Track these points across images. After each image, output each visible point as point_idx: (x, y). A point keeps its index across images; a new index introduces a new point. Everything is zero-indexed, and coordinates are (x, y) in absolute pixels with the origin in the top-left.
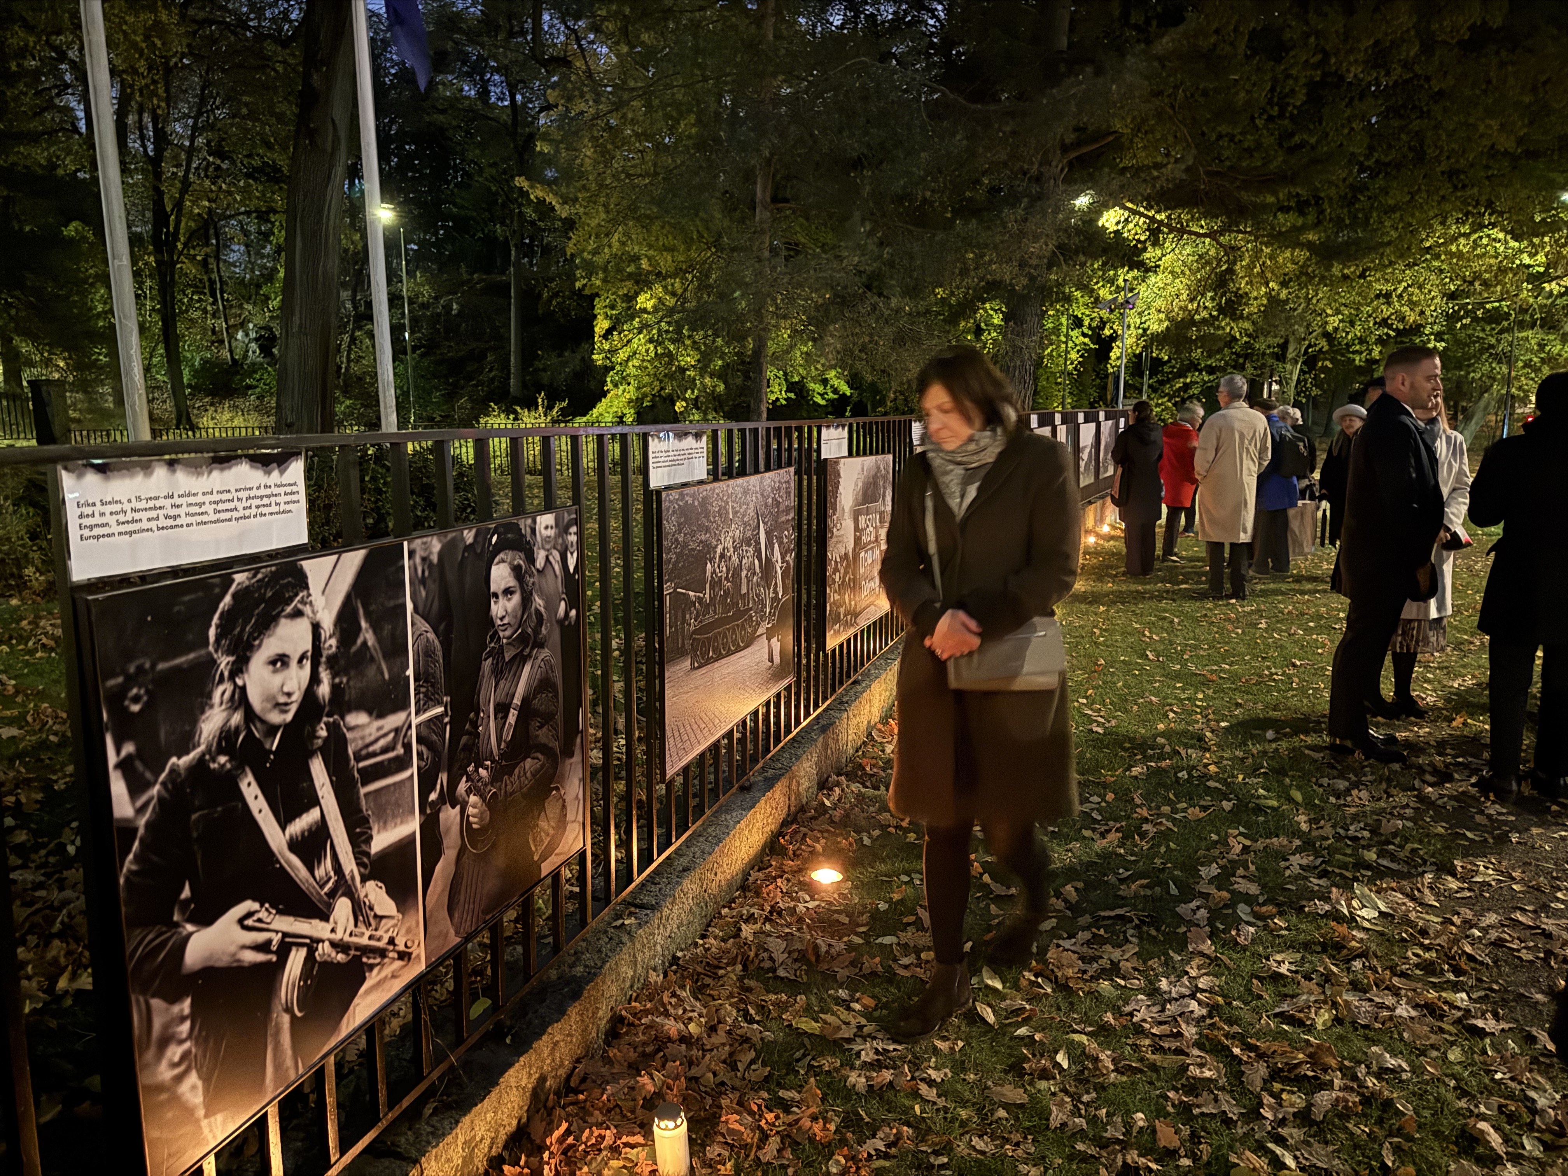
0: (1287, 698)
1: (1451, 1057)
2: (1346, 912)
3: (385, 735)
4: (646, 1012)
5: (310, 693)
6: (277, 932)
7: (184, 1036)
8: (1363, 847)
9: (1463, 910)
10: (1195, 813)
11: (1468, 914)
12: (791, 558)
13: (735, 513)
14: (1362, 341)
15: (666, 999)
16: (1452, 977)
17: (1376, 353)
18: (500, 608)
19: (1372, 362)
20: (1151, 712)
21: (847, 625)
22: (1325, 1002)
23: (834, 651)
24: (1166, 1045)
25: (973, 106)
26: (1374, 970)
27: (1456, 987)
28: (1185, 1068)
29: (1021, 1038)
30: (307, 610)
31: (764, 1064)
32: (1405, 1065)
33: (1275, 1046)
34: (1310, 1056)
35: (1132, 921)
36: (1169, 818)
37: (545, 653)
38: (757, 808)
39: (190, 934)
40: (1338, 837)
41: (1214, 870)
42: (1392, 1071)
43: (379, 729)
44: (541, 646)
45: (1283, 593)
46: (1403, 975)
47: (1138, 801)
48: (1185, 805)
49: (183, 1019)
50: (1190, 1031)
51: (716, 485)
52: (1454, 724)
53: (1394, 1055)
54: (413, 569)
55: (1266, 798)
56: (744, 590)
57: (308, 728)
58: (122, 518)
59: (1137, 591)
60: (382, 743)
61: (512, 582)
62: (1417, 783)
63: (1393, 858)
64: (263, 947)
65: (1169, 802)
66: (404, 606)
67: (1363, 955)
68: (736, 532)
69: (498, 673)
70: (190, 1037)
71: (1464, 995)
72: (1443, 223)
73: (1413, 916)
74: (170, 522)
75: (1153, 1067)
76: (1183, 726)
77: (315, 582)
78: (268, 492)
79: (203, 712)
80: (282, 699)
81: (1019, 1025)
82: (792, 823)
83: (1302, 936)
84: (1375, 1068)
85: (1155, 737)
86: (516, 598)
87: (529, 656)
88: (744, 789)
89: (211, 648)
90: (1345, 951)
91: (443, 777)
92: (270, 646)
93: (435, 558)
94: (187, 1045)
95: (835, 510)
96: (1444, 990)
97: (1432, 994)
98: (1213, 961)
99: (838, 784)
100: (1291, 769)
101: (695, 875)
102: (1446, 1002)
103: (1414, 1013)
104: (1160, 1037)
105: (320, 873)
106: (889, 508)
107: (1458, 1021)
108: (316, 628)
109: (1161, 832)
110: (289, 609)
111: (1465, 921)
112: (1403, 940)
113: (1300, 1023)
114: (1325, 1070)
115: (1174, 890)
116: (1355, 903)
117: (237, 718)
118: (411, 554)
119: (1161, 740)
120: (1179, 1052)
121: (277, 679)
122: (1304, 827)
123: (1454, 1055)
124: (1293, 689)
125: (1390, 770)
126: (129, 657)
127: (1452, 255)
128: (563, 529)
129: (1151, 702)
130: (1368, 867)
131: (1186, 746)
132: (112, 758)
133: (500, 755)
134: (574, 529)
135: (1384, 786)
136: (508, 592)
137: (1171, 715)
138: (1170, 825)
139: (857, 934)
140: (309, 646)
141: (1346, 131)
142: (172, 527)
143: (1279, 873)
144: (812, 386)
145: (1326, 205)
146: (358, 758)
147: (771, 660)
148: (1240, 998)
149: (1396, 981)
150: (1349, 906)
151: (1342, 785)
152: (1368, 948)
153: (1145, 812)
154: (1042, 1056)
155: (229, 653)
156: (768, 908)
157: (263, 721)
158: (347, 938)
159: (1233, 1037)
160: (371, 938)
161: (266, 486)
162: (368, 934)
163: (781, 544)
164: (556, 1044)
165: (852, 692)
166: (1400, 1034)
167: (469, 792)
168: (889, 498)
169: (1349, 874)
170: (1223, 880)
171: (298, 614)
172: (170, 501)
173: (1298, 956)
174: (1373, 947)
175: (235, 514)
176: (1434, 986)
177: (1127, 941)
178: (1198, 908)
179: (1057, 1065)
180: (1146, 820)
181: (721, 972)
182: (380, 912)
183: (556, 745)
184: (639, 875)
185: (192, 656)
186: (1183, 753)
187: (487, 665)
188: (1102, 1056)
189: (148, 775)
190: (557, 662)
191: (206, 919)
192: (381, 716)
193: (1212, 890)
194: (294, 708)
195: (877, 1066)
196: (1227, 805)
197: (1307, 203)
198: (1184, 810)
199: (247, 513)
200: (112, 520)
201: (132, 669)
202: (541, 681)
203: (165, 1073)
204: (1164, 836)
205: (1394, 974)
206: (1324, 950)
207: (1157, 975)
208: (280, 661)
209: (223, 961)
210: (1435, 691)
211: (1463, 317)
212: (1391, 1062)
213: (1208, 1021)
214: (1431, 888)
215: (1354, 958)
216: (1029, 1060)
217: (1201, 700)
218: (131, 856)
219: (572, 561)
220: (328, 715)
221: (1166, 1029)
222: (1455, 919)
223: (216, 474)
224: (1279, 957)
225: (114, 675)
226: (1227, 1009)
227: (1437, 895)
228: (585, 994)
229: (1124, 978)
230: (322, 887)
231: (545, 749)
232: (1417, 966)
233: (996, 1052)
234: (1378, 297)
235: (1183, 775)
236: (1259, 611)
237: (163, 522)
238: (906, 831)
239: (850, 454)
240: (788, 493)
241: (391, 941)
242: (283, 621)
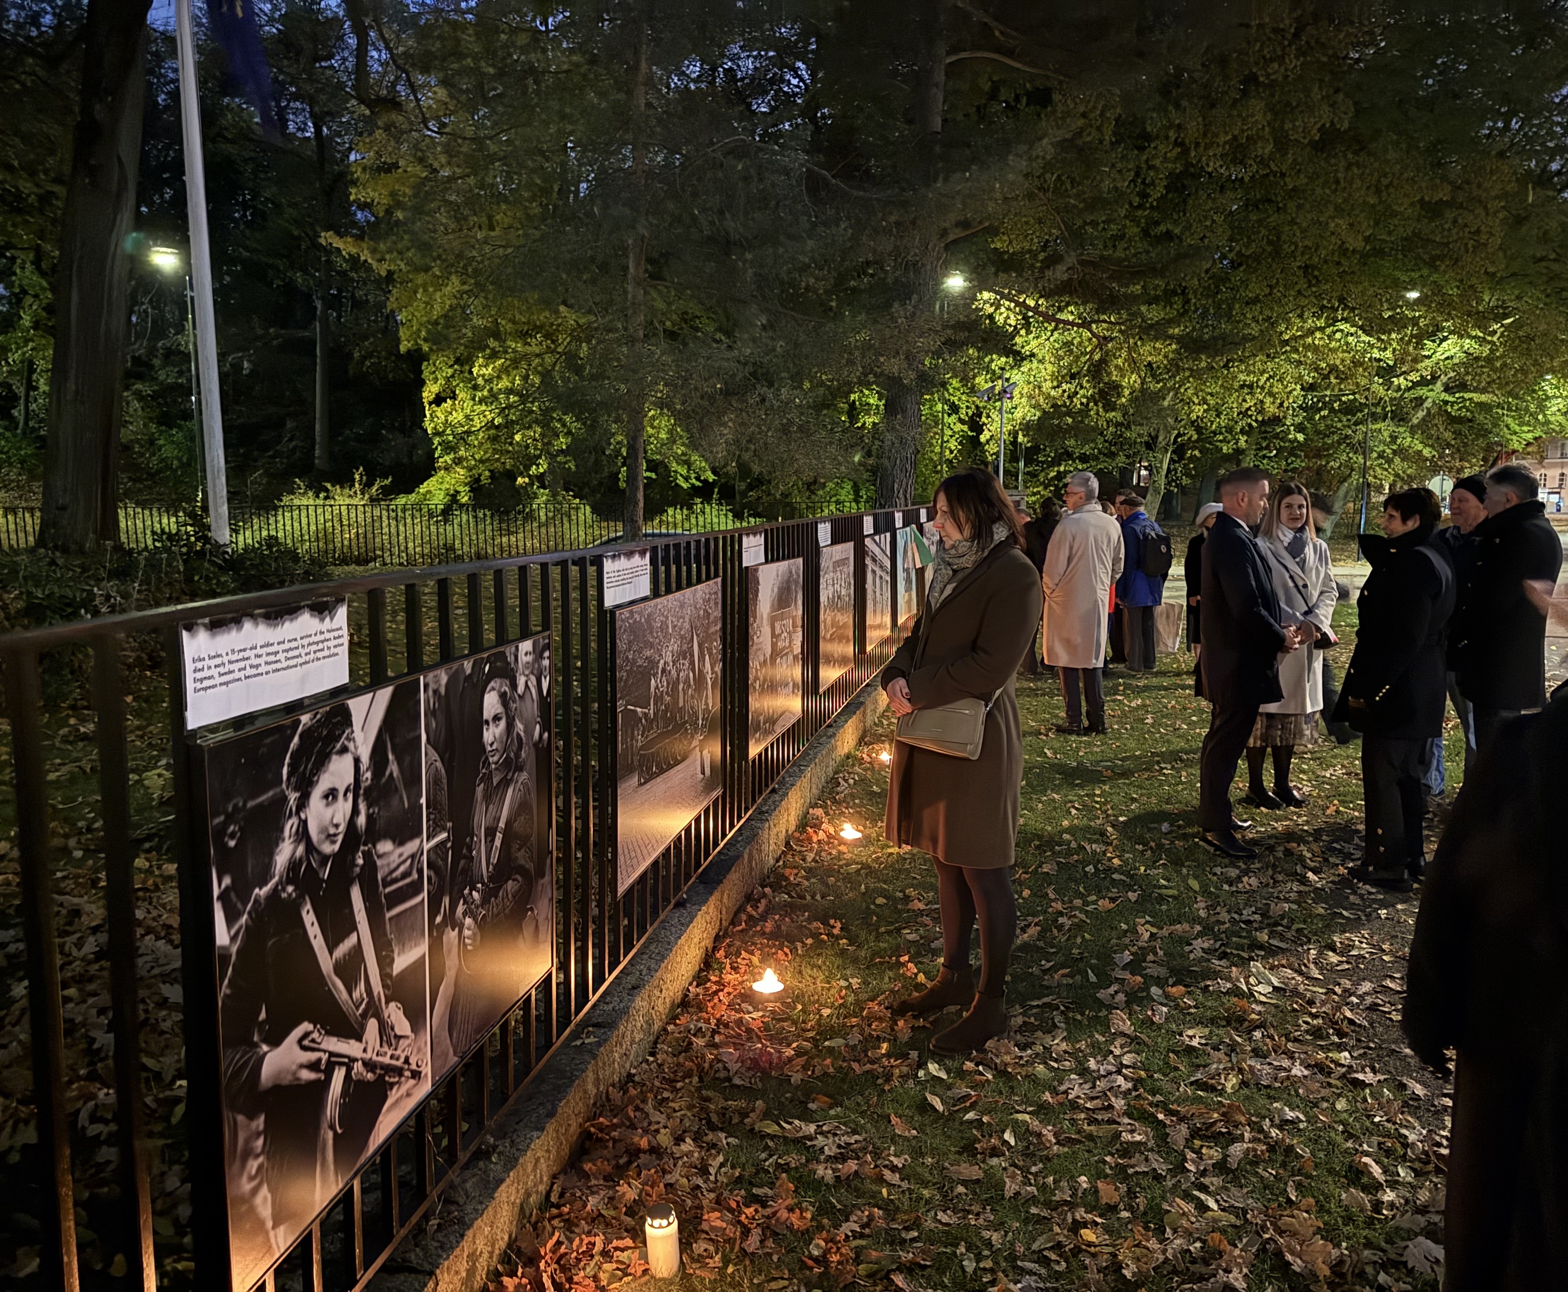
0: (1177, 792)
1: (1339, 1107)
2: (1244, 988)
3: (404, 861)
4: (614, 1127)
5: (351, 823)
6: (325, 1051)
7: (259, 1150)
8: (1256, 930)
9: (1342, 981)
10: (1104, 904)
11: (1347, 984)
12: (718, 668)
13: (674, 627)
14: (1230, 430)
15: (632, 1114)
16: (1336, 1039)
17: (1242, 443)
18: (492, 734)
19: (1239, 452)
20: (1055, 809)
21: (767, 733)
22: (1232, 1069)
23: (754, 761)
24: (1100, 1117)
25: (855, 193)
26: (1272, 1038)
27: (1340, 1048)
28: (1118, 1135)
29: (971, 1122)
30: (351, 746)
31: (733, 1167)
32: (1302, 1117)
33: (1194, 1109)
34: (1224, 1114)
35: (1058, 1008)
36: (1081, 910)
37: (524, 776)
38: (694, 924)
39: (265, 1054)
40: (1233, 921)
41: (1127, 956)
42: (1292, 1122)
43: (400, 855)
44: (520, 769)
45: (1166, 689)
46: (1296, 1040)
47: (1052, 896)
48: (1094, 898)
49: (258, 1134)
50: (1119, 1104)
51: (658, 600)
52: (1328, 812)
53: (1292, 1109)
54: (427, 701)
55: (1166, 887)
56: (681, 704)
57: (350, 857)
58: (222, 670)
59: (1030, 688)
60: (402, 869)
61: (500, 709)
62: (1299, 869)
63: (1282, 938)
64: (313, 1066)
65: (1081, 896)
66: (420, 736)
67: (1261, 1025)
68: (674, 646)
69: (488, 798)
70: (262, 1152)
71: (1346, 1054)
72: (1301, 316)
73: (1301, 988)
74: (254, 671)
75: (1090, 1137)
76: (1085, 821)
77: (357, 720)
78: (322, 637)
79: (277, 845)
80: (332, 831)
81: (966, 1110)
82: (724, 936)
83: (1209, 1013)
84: (1277, 1121)
85: (1061, 833)
86: (503, 724)
87: (511, 780)
88: (680, 904)
89: (284, 786)
90: (1246, 1024)
91: (446, 900)
92: (324, 783)
93: (443, 690)
94: (261, 1159)
95: (755, 617)
96: (1329, 1050)
97: (1321, 1055)
98: (1133, 1039)
99: (764, 895)
100: (1187, 860)
101: (645, 993)
102: (1332, 1061)
103: (1306, 1073)
104: (1093, 1110)
105: (356, 995)
106: (800, 612)
107: (1343, 1076)
108: (357, 761)
109: (1077, 925)
110: (338, 746)
111: (1345, 991)
112: (1295, 1010)
113: (1213, 1089)
114: (1236, 1127)
115: (1093, 978)
116: (1252, 980)
117: (301, 849)
118: (426, 686)
119: (1066, 836)
120: (1111, 1122)
121: (329, 812)
122: (1203, 913)
123: (1341, 1105)
124: (1181, 783)
125: (1275, 857)
126: (228, 796)
127: (1307, 347)
128: (538, 654)
129: (1054, 800)
130: (1261, 947)
131: (1091, 842)
132: (216, 892)
133: (489, 878)
134: (547, 654)
135: (1270, 872)
136: (496, 718)
137: (1074, 811)
138: (1083, 917)
139: (806, 1040)
140: (351, 780)
141: (1208, 223)
142: (255, 676)
143: (1184, 956)
144: (674, 466)
145: (1191, 296)
146: (386, 884)
147: (703, 773)
148: (1160, 1071)
149: (1290, 1045)
150: (1247, 983)
151: (1233, 873)
152: (1266, 1020)
153: (1058, 906)
154: (991, 1136)
155: (296, 789)
156: (713, 1021)
157: (319, 852)
158: (375, 1058)
159: (1157, 1106)
160: (392, 1057)
161: (322, 633)
162: (389, 1053)
163: (710, 654)
164: (537, 1160)
165: (770, 801)
166: (1296, 1091)
167: (465, 914)
168: (800, 602)
169: (1245, 955)
170: (1134, 966)
171: (344, 750)
172: (254, 652)
173: (1207, 1031)
174: (1270, 1019)
175: (300, 660)
176: (1322, 1048)
177: (1055, 1026)
178: (1116, 992)
179: (1006, 1143)
180: (1061, 914)
181: (679, 1085)
182: (399, 1033)
183: (530, 866)
184: (594, 994)
185: (271, 793)
186: (1088, 847)
187: (480, 790)
188: (1044, 1132)
189: (239, 905)
190: (532, 785)
191: (275, 1041)
192: (401, 843)
193: (1127, 975)
194: (340, 838)
195: (841, 1158)
196: (1132, 896)
197: (1174, 293)
198: (1095, 902)
199: (307, 658)
200: (214, 672)
201: (230, 809)
202: (520, 804)
203: (247, 1186)
204: (1079, 927)
205: (1288, 1040)
206: (1229, 1023)
207: (1085, 1056)
208: (331, 795)
209: (287, 1080)
210: (1309, 781)
211: (1320, 410)
212: (1290, 1114)
213: (1134, 1094)
214: (1316, 963)
215: (1254, 1030)
216: (979, 1141)
217: (1099, 796)
218: (226, 981)
219: (545, 685)
220: (365, 844)
221: (1097, 1103)
222: (1337, 989)
223: (287, 624)
224: (1190, 1032)
225: (219, 815)
226: (1149, 1081)
227: (1321, 969)
228: (560, 1111)
229: (1056, 1061)
230: (357, 1008)
231: (522, 870)
232: (1307, 1032)
233: (949, 1137)
234: (1242, 387)
235: (1090, 869)
236: (1144, 706)
237: (249, 672)
238: (838, 938)
239: (767, 562)
240: (716, 604)
241: (407, 1061)
242: (334, 757)
